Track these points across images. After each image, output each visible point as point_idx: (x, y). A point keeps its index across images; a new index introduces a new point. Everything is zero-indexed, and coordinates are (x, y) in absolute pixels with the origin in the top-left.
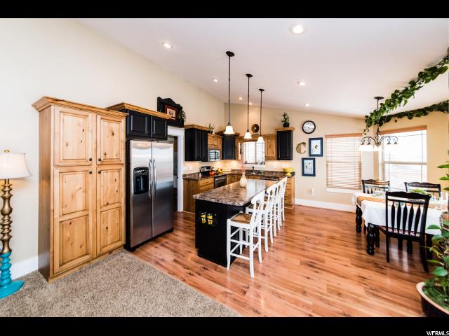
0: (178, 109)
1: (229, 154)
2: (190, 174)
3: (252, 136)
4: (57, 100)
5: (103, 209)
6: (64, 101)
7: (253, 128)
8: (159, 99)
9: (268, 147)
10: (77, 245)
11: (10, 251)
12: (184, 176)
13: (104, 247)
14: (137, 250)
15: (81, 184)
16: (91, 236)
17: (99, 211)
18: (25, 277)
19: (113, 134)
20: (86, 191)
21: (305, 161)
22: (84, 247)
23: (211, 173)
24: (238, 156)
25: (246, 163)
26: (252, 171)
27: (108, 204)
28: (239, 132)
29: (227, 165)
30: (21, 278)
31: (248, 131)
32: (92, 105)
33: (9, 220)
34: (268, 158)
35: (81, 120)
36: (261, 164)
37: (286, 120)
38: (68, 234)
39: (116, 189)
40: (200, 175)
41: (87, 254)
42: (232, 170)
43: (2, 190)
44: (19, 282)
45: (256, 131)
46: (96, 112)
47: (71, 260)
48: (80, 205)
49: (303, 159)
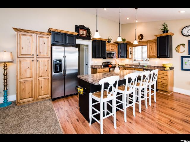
0: (88, 30)
1: (123, 55)
2: (95, 66)
3: (139, 42)
4: (18, 29)
5: (39, 78)
6: (20, 29)
7: (139, 37)
8: (76, 26)
9: (150, 49)
10: (27, 92)
11: (7, 90)
12: (92, 66)
13: (40, 96)
14: (56, 100)
15: (29, 65)
16: (33, 89)
17: (37, 79)
18: (12, 101)
19: (44, 43)
20: (31, 69)
21: (184, 59)
22: (30, 94)
23: (109, 66)
24: (128, 56)
25: (135, 60)
26: (139, 66)
27: (42, 76)
28: (130, 41)
29: (123, 61)
30: (11, 102)
31: (136, 40)
32: (33, 30)
33: (6, 81)
34: (150, 57)
35: (29, 37)
36: (146, 61)
37: (165, 28)
38: (23, 87)
39: (46, 69)
40: (102, 66)
41: (32, 97)
42: (125, 65)
43: (4, 66)
44: (10, 103)
45: (142, 39)
46: (36, 33)
47: (25, 99)
48: (28, 75)
49: (182, 57)
